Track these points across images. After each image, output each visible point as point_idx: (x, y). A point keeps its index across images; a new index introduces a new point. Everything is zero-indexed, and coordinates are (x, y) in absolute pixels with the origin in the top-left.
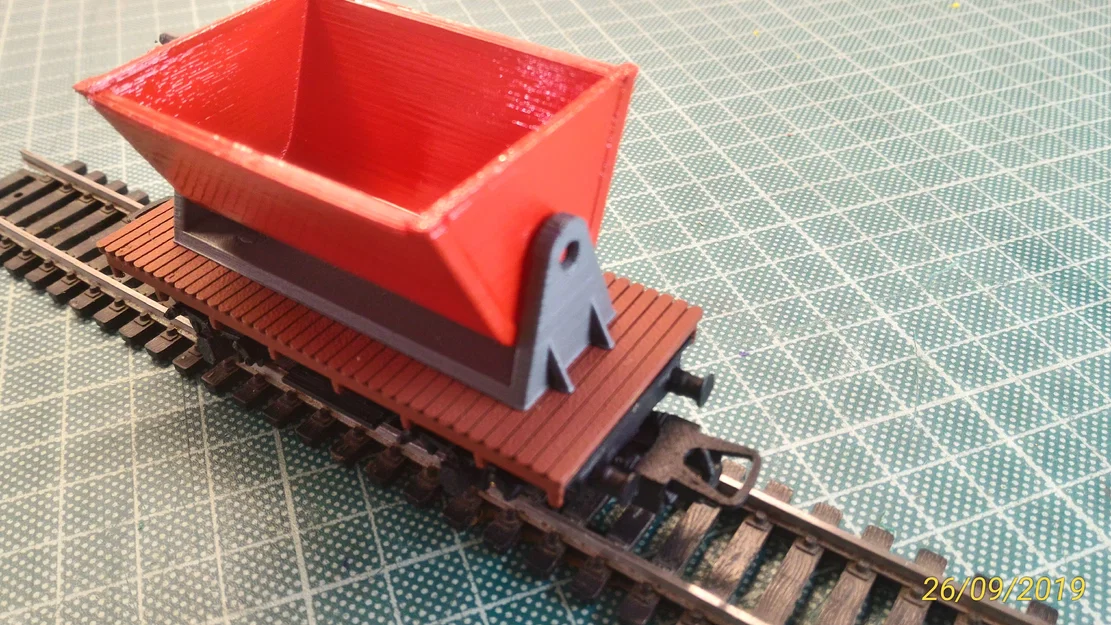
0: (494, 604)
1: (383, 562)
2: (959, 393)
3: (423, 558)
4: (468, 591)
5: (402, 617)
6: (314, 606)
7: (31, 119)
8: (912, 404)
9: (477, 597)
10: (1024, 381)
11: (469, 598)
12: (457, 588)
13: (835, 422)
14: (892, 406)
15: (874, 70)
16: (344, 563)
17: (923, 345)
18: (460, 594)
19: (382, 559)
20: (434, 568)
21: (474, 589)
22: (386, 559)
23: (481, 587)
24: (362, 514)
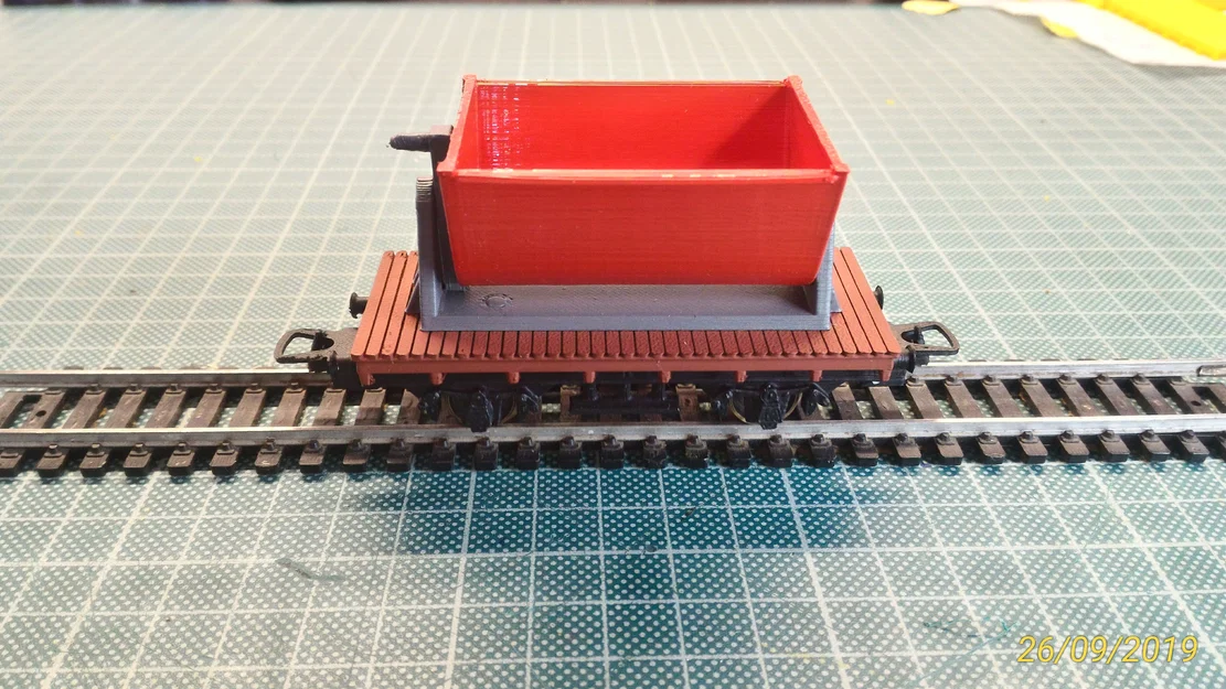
0: (616, 602)
1: (533, 548)
2: (1138, 542)
3: (567, 553)
4: (597, 587)
5: (535, 592)
6: (466, 566)
7: (356, 170)
8: (1083, 542)
9: (604, 593)
10: (1213, 547)
11: (596, 592)
12: (588, 582)
13: (996, 539)
14: (1062, 538)
15: (1163, 249)
16: (501, 541)
17: (1116, 495)
18: (589, 587)
19: (533, 546)
20: (575, 563)
21: (603, 587)
22: (536, 546)
23: (609, 587)
24: (528, 510)
